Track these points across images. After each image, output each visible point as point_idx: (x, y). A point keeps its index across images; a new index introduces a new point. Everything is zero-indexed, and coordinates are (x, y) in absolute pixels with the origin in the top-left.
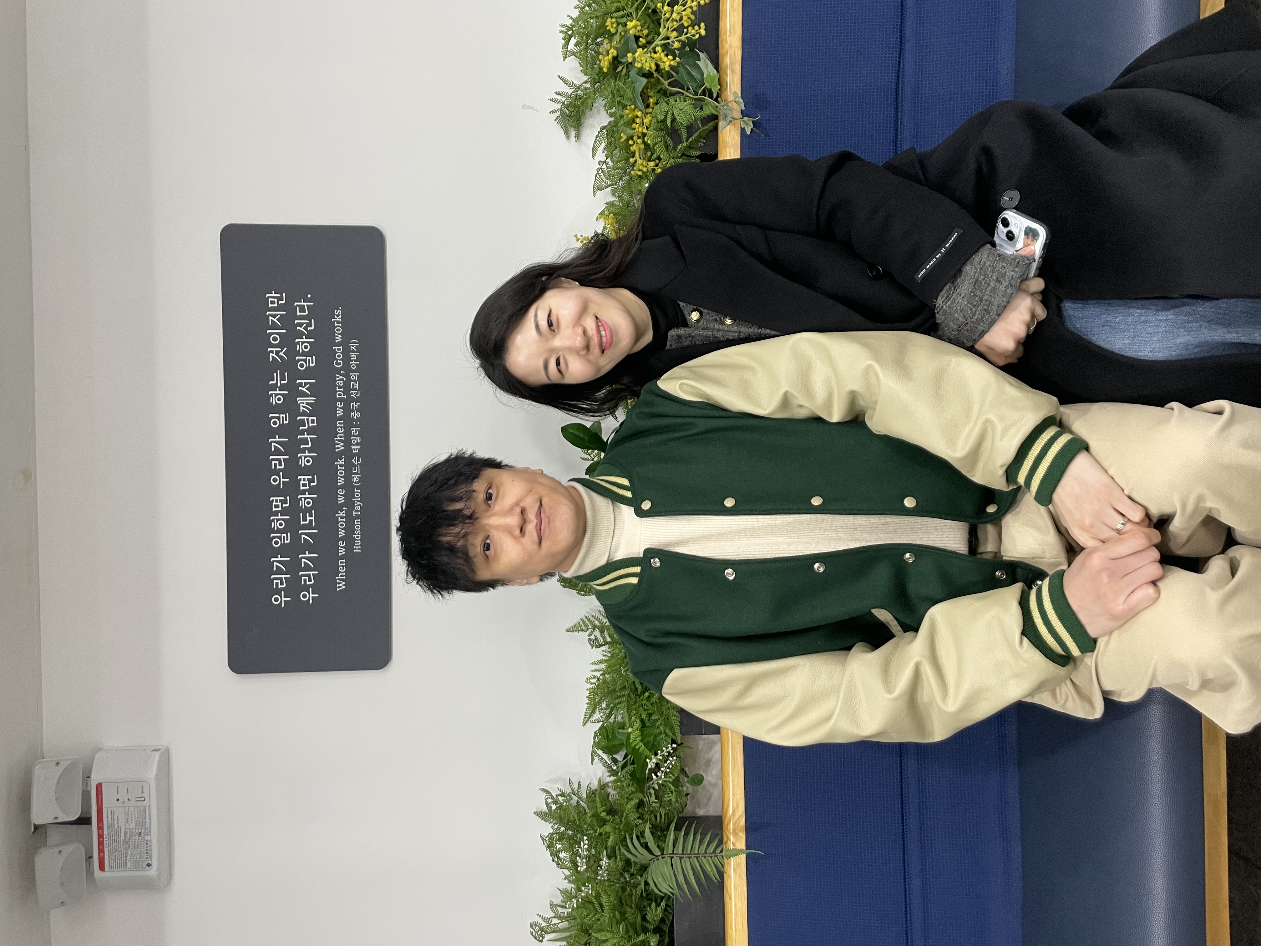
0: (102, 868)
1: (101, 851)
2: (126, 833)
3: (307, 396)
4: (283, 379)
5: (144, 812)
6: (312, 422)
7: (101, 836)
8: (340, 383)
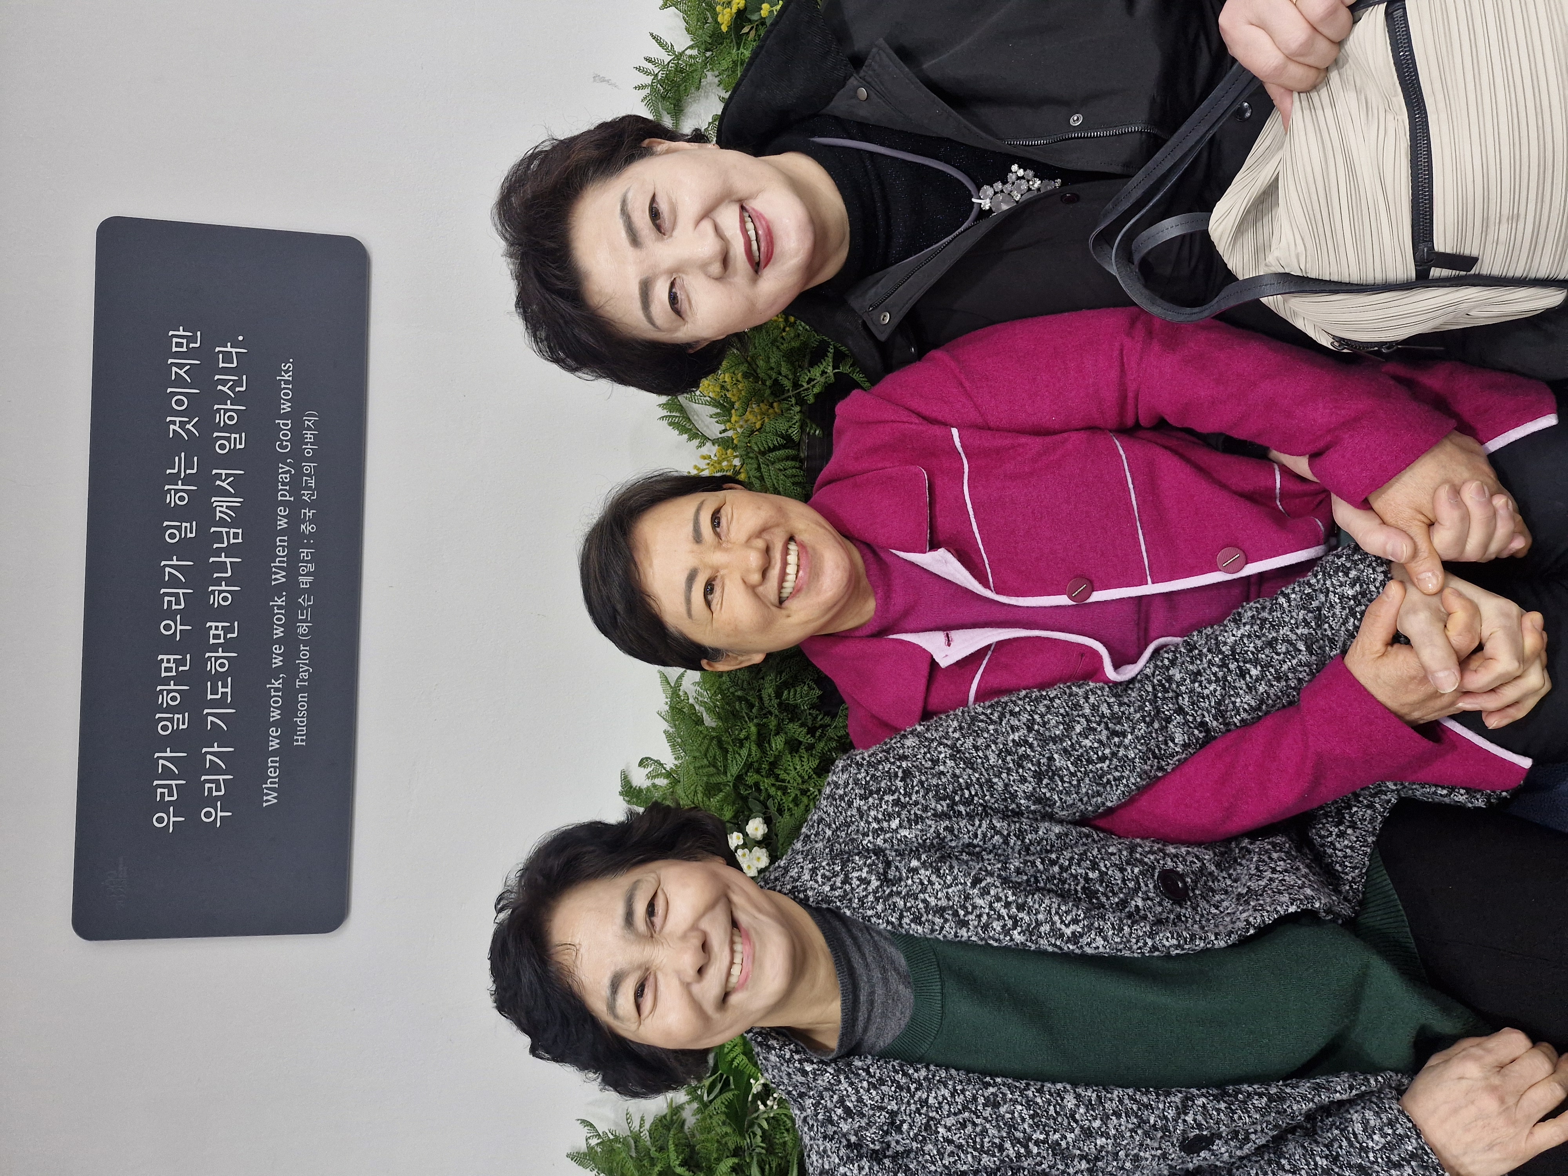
3: (229, 495)
4: (189, 465)
6: (233, 536)
8: (286, 478)
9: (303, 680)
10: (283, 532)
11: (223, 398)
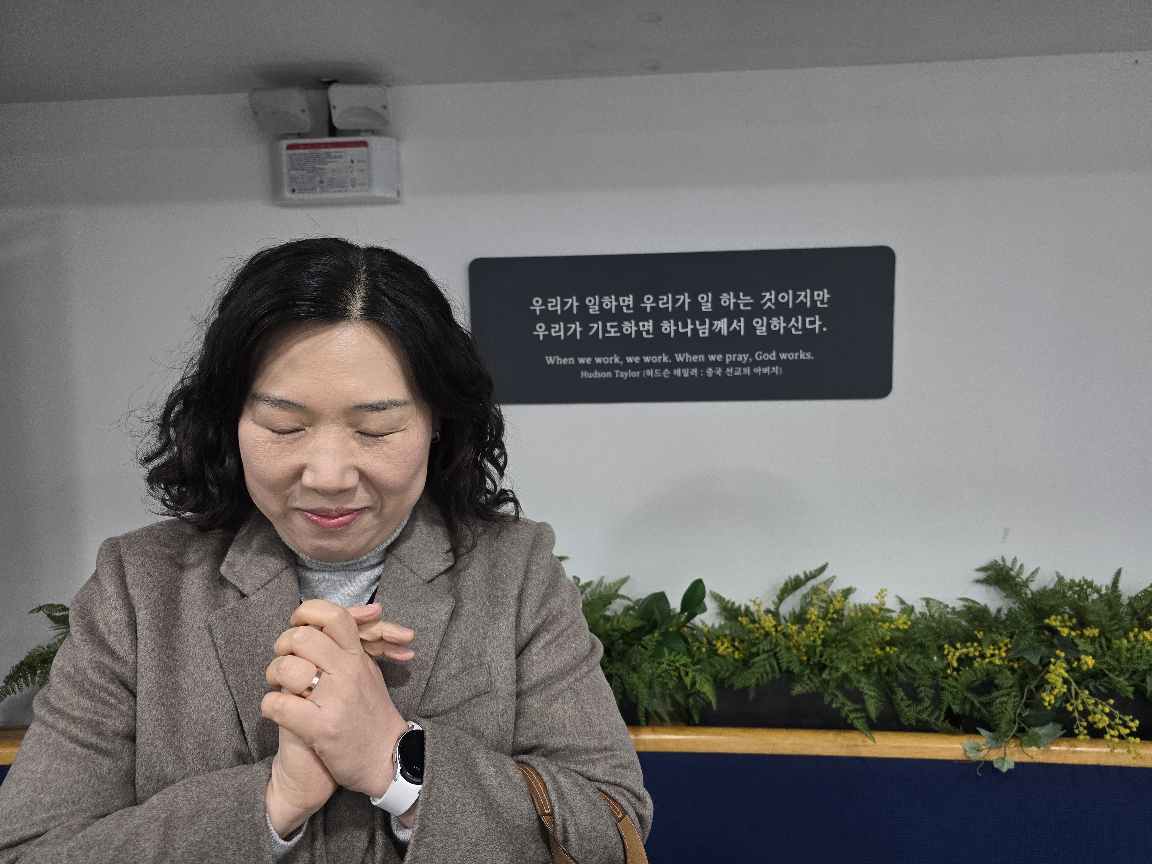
0: (290, 147)
1: (305, 146)
2: (322, 169)
3: (728, 328)
4: (745, 305)
5: (342, 186)
6: (704, 331)
7: (319, 146)
8: (740, 358)
9: (619, 374)
10: (707, 358)
11: (787, 321)
